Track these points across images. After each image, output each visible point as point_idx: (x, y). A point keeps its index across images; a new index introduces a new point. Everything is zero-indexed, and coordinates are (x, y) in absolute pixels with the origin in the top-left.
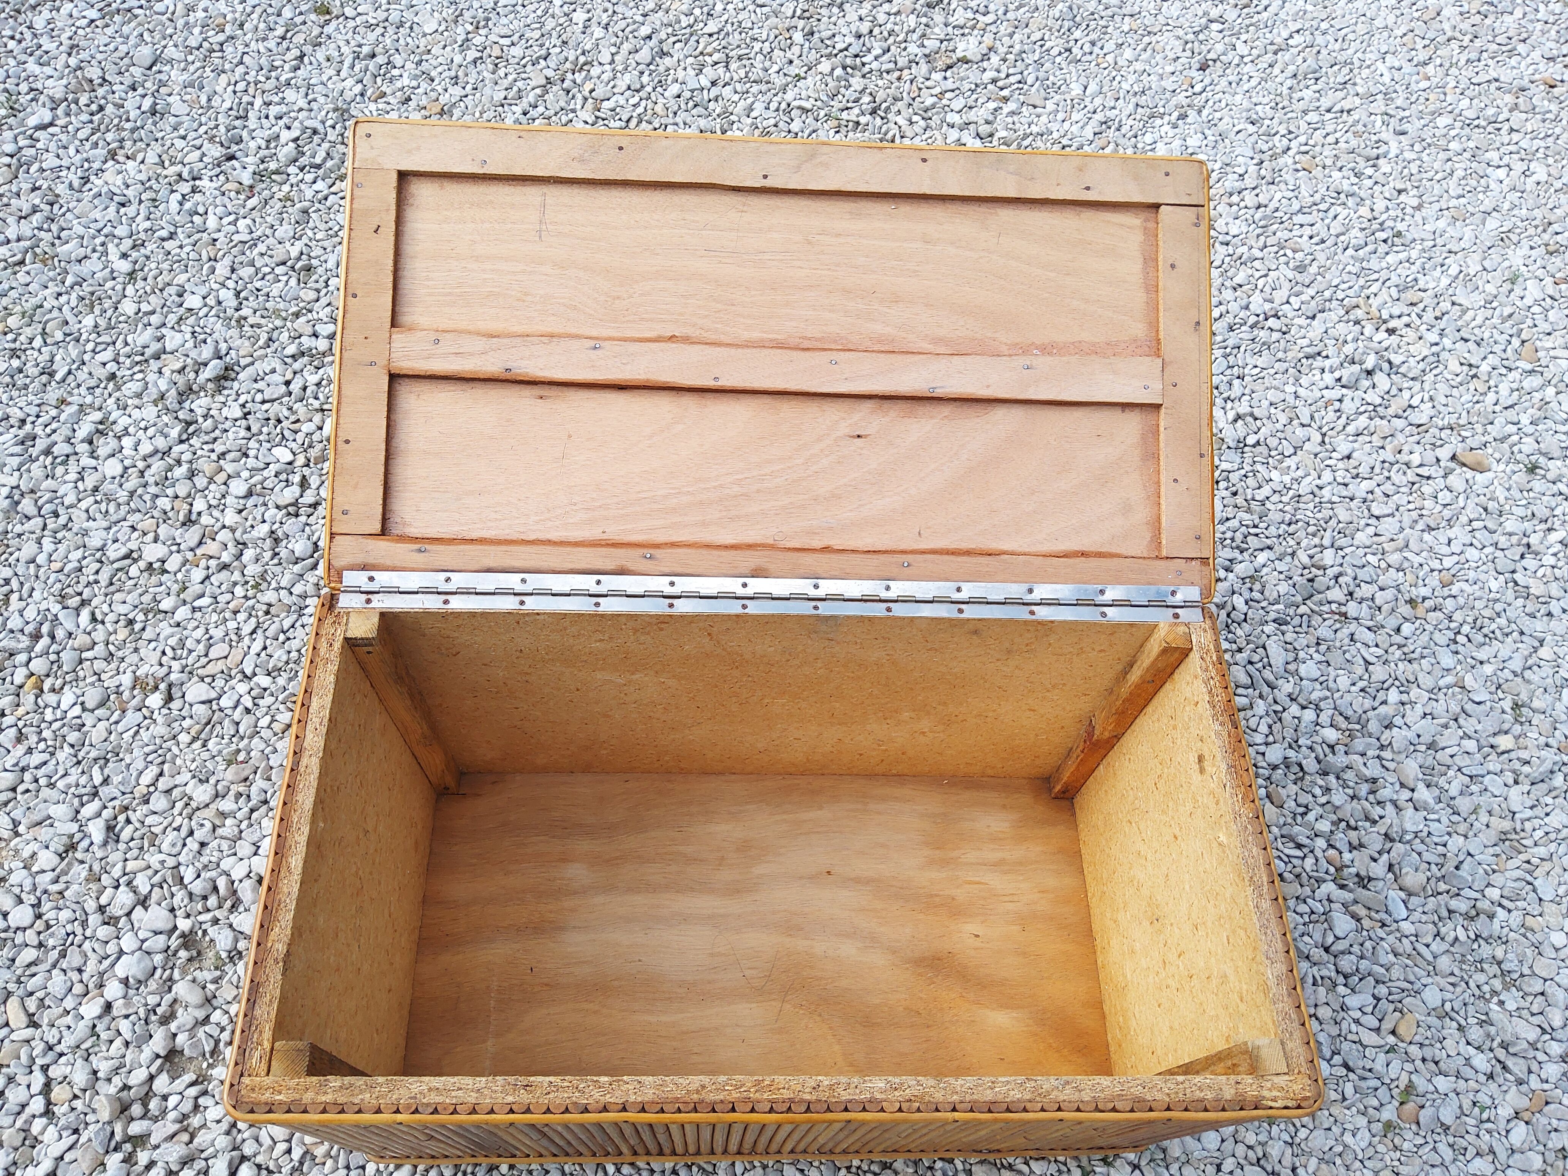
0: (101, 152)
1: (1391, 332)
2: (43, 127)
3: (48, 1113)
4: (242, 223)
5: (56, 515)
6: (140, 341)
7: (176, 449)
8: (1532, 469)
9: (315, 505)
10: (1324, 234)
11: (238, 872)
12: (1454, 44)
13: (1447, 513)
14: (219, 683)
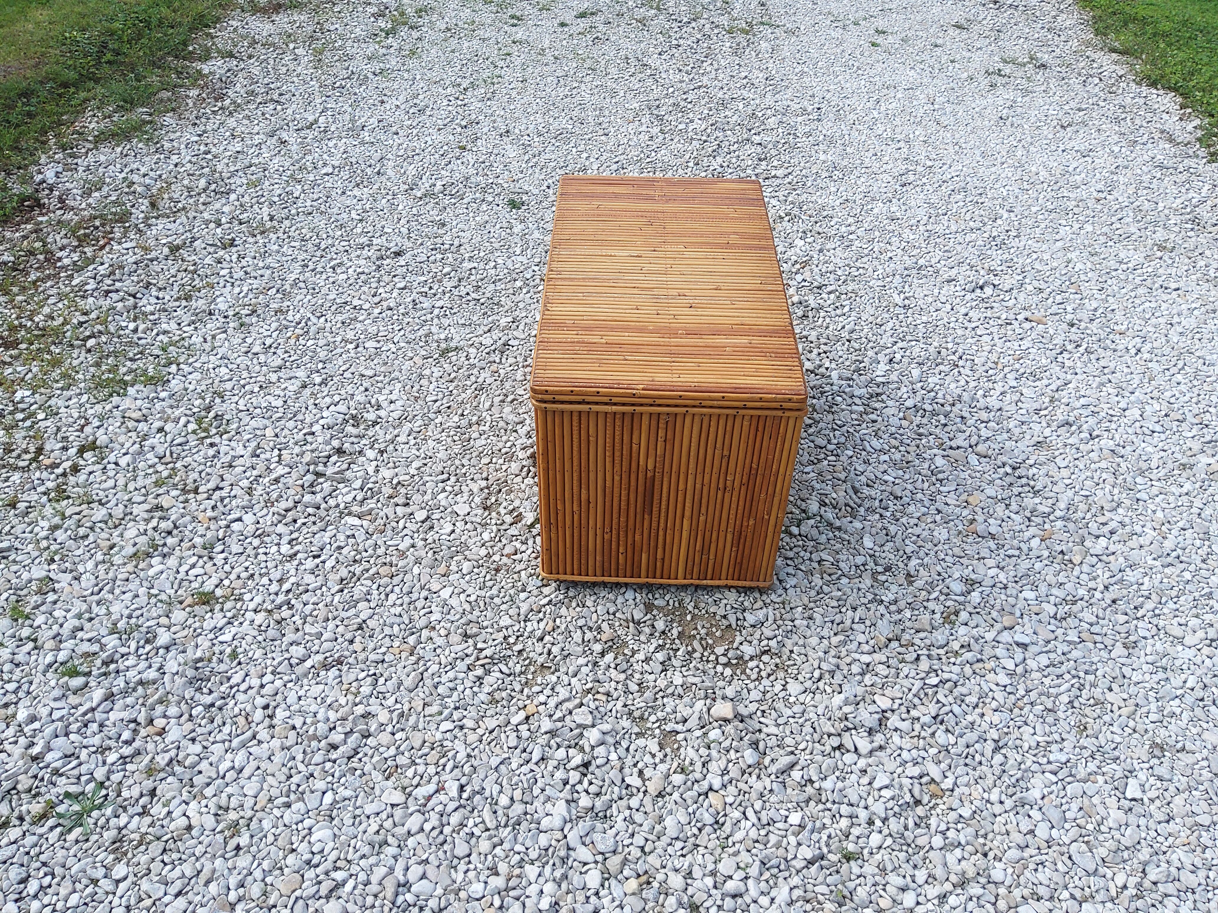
0: (353, 184)
1: (995, 275)
2: (327, 174)
3: (280, 462)
4: (414, 209)
5: (314, 289)
6: (361, 241)
7: (373, 274)
8: (1072, 325)
9: (435, 295)
10: (961, 241)
11: (381, 398)
12: (1045, 185)
13: (1020, 337)
14: (382, 343)
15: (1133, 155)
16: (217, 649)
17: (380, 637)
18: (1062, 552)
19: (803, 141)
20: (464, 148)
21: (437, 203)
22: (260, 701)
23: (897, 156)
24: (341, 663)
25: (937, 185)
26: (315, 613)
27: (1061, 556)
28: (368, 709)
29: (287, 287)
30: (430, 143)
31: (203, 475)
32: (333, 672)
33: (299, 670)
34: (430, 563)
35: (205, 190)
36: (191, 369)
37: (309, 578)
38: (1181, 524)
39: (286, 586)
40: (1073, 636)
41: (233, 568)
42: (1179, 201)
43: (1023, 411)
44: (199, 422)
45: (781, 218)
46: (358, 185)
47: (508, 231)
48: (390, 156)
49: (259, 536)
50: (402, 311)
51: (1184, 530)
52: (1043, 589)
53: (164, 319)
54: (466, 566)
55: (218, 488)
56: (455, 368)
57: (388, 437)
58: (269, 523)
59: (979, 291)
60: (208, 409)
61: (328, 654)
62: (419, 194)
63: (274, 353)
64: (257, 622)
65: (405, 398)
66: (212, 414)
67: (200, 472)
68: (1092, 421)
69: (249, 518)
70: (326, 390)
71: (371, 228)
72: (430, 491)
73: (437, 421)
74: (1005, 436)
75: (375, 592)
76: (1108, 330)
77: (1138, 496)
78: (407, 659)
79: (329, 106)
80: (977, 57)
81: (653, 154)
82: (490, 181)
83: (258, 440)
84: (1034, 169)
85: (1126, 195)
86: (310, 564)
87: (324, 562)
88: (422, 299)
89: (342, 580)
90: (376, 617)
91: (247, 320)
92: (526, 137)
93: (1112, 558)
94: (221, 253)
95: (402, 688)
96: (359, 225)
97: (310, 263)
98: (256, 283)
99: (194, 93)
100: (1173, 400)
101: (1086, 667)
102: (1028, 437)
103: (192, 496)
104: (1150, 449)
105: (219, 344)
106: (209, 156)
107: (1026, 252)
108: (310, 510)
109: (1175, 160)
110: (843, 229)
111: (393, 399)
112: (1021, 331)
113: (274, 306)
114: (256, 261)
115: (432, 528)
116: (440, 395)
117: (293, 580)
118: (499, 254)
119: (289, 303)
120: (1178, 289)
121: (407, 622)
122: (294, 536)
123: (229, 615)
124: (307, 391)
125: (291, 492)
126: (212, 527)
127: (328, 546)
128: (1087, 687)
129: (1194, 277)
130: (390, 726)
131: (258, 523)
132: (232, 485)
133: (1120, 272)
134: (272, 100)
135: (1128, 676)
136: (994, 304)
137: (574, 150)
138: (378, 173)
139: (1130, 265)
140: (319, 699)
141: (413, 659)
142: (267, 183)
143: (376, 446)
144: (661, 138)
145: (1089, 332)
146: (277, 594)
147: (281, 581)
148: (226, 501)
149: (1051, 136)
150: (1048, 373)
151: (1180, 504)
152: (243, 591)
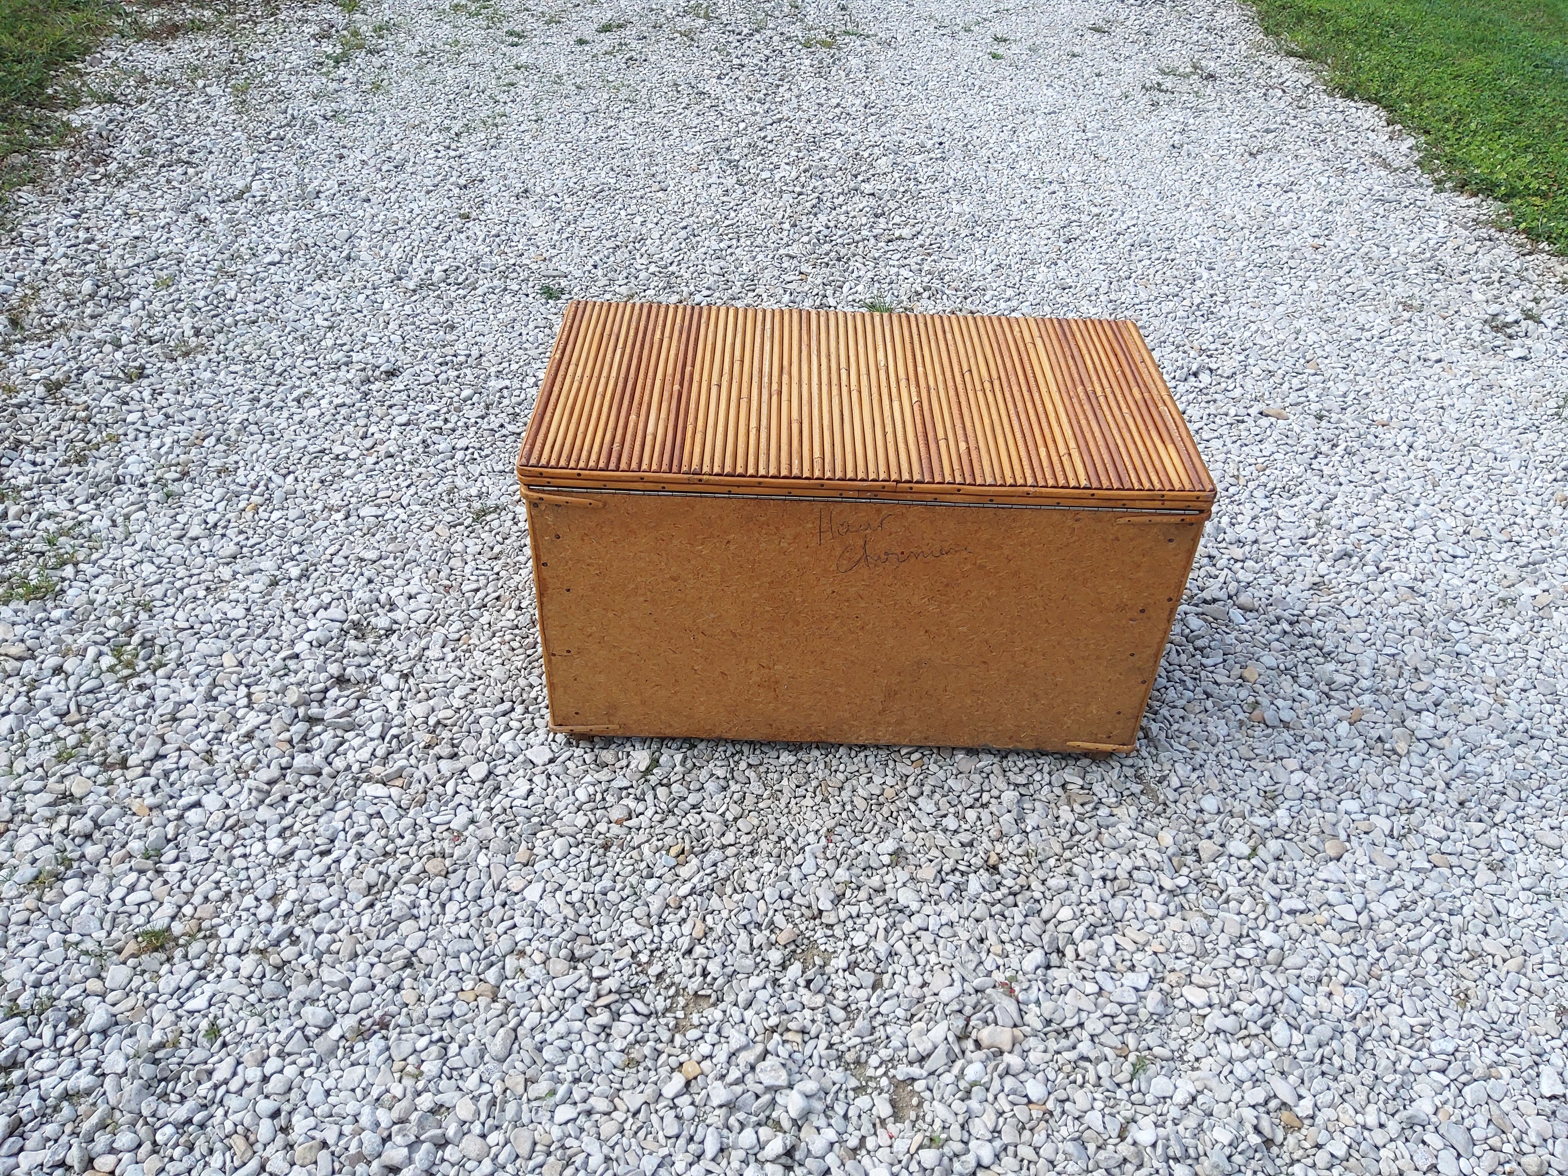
0: (312, 275)
1: (1210, 356)
2: (273, 264)
3: (250, 706)
4: (406, 307)
5: (273, 434)
6: (335, 358)
7: (358, 405)
8: (1320, 418)
9: (454, 430)
10: (1157, 312)
11: (394, 592)
12: (1247, 232)
13: (1258, 438)
14: (384, 508)
15: (1346, 187)
16: (185, 1025)
17: (442, 976)
18: (1380, 739)
19: (930, 189)
20: (466, 217)
21: (438, 297)
22: (265, 1106)
23: (1052, 202)
24: (385, 1026)
25: (1110, 239)
26: (334, 947)
27: (1380, 744)
28: (439, 1098)
29: (231, 433)
30: (417, 211)
31: (132, 737)
32: (375, 1043)
33: (321, 1045)
34: (503, 845)
35: (92, 296)
36: (96, 570)
37: (318, 891)
38: (1520, 683)
39: (284, 906)
40: (1421, 862)
41: (195, 885)
42: (1414, 244)
43: (1286, 542)
44: (117, 652)
45: (918, 294)
46: (320, 277)
47: (547, 331)
48: (361, 232)
49: (231, 828)
50: (408, 457)
51: (1525, 691)
52: (1367, 795)
53: (47, 496)
54: (558, 846)
55: (158, 757)
56: (499, 538)
57: (413, 652)
58: (245, 806)
59: (1192, 379)
60: (130, 630)
61: (363, 1014)
62: (411, 286)
63: (223, 535)
64: (244, 973)
65: (431, 589)
66: (136, 639)
67: (127, 734)
68: (1375, 548)
69: (211, 801)
70: (308, 586)
71: (346, 339)
72: (486, 732)
73: (483, 620)
74: (1270, 578)
75: (424, 903)
76: (1367, 421)
77: (1458, 648)
78: (488, 1008)
79: (264, 165)
80: (1127, 67)
81: (733, 214)
82: (512, 261)
83: (213, 674)
84: (1227, 211)
85: (1348, 240)
86: (316, 866)
87: (338, 861)
88: (435, 438)
89: (370, 887)
90: (430, 943)
91: (175, 488)
92: (553, 198)
93: (1445, 741)
94: (126, 388)
95: (487, 1058)
96: (329, 335)
97: (262, 395)
98: (183, 431)
99: (61, 155)
100: (1468, 511)
101: (1448, 905)
102: (1299, 578)
103: (117, 773)
104: (1456, 581)
105: (136, 528)
106: (93, 246)
107: (1241, 323)
108: (307, 779)
109: (1395, 191)
110: (1002, 305)
111: (413, 593)
112: (1258, 430)
113: (215, 463)
114: (180, 398)
115: (497, 789)
116: (483, 581)
117: (292, 895)
118: (539, 365)
119: (236, 458)
120: (1440, 361)
121: (480, 946)
122: (287, 822)
123: (198, 964)
124: (280, 591)
125: (273, 752)
126: (155, 822)
127: (342, 835)
128: (1456, 934)
129: (1455, 343)
130: (477, 1124)
131: (227, 806)
132: (179, 749)
133: (1363, 341)
134: (179, 161)
135: (1503, 911)
136: (1216, 396)
137: (623, 213)
138: (348, 258)
139: (1374, 332)
140: (359, 1091)
141: (498, 1006)
142: (185, 281)
143: (396, 667)
144: (739, 191)
145: (1343, 425)
146: (270, 921)
147: (274, 899)
148: (174, 776)
149: (1239, 167)
150: (1304, 486)
151: (1511, 655)
152: (215, 921)
